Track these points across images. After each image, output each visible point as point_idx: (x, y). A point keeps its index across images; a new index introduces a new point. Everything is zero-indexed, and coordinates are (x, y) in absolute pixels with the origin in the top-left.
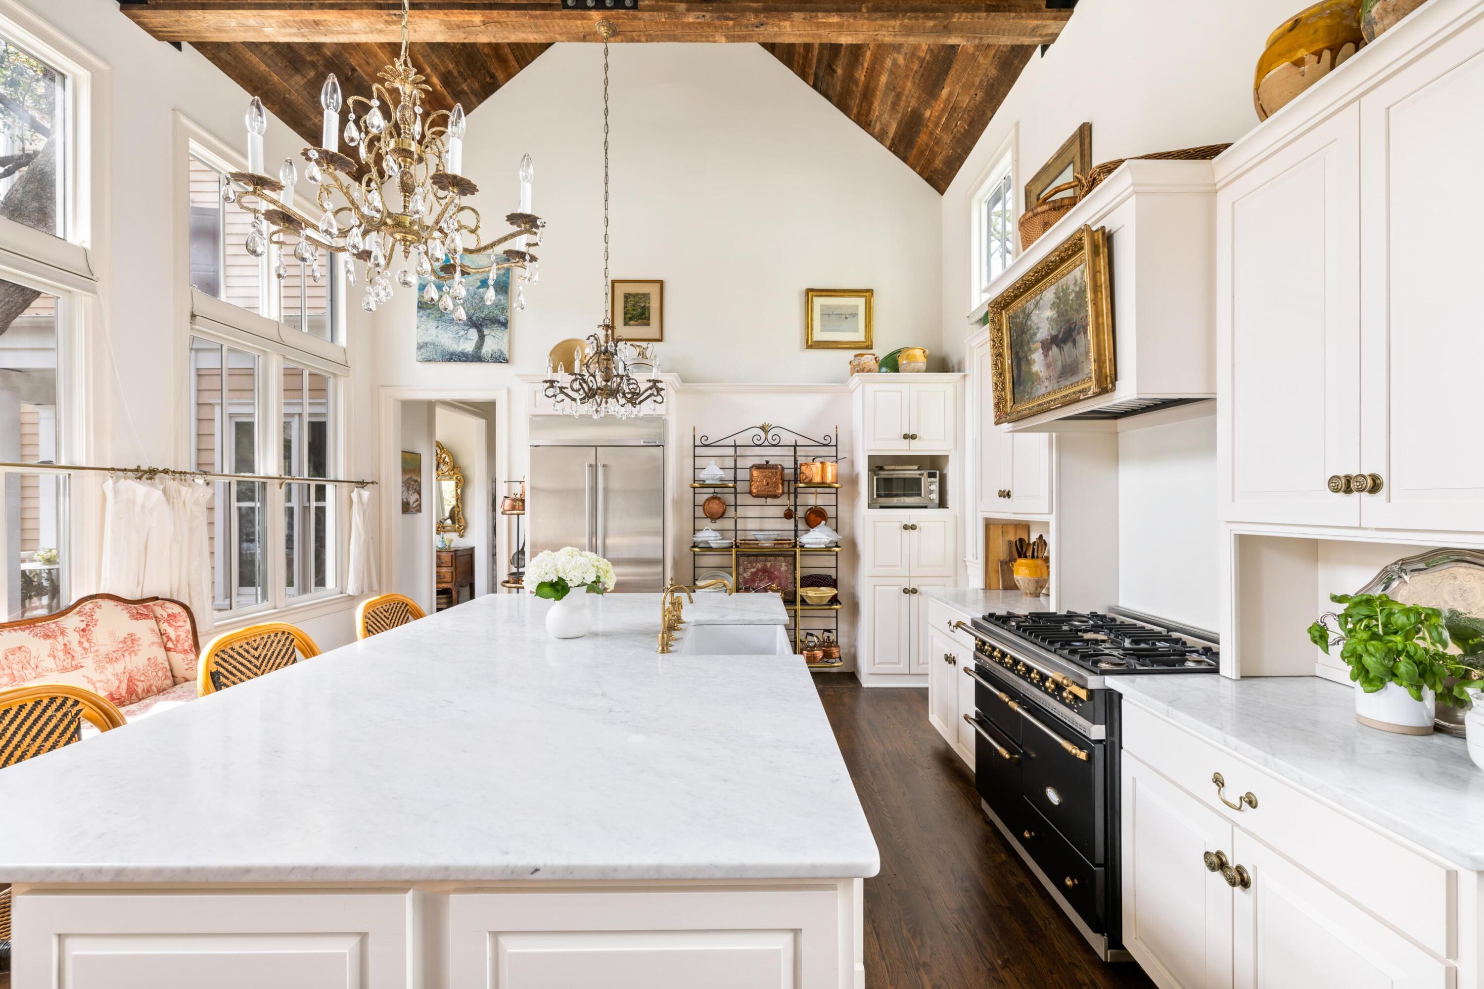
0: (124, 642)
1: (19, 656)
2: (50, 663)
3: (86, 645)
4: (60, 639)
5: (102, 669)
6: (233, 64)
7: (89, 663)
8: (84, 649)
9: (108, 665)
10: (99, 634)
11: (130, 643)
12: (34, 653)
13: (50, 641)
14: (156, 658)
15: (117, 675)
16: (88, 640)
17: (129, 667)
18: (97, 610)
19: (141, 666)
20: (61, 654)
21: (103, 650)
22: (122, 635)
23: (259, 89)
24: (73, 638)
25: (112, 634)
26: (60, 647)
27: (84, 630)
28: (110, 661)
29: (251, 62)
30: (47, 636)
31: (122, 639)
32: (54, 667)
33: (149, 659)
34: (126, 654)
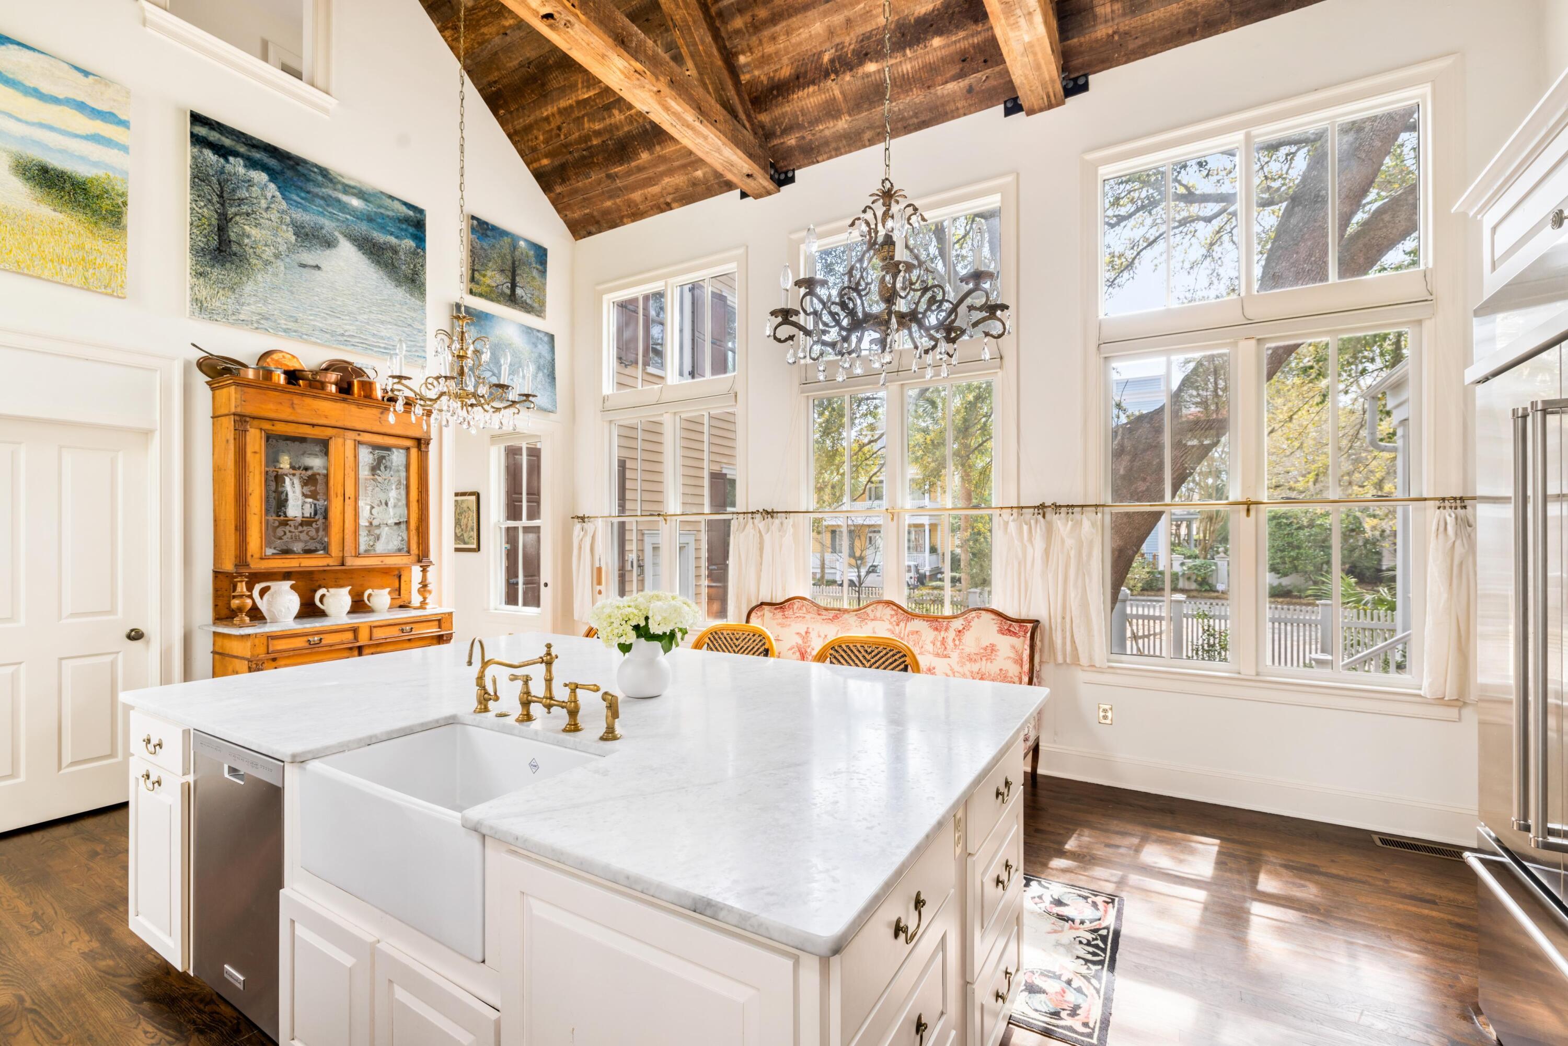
0: (985, 649)
1: (915, 637)
2: (929, 647)
3: (957, 642)
4: (943, 633)
5: (963, 665)
6: (1148, 40)
7: (955, 656)
8: (955, 645)
9: (967, 663)
10: (969, 637)
11: (991, 650)
12: (923, 638)
13: (936, 633)
14: (1007, 671)
15: (972, 672)
16: (959, 640)
17: (983, 670)
18: (976, 619)
19: (992, 673)
20: (938, 644)
21: (968, 650)
22: (986, 643)
23: (1195, 28)
24: (951, 634)
25: (978, 640)
26: (940, 638)
27: (960, 631)
28: (970, 660)
29: (1159, 19)
30: (936, 629)
31: (984, 646)
32: (931, 650)
33: (1001, 670)
34: (984, 659)
